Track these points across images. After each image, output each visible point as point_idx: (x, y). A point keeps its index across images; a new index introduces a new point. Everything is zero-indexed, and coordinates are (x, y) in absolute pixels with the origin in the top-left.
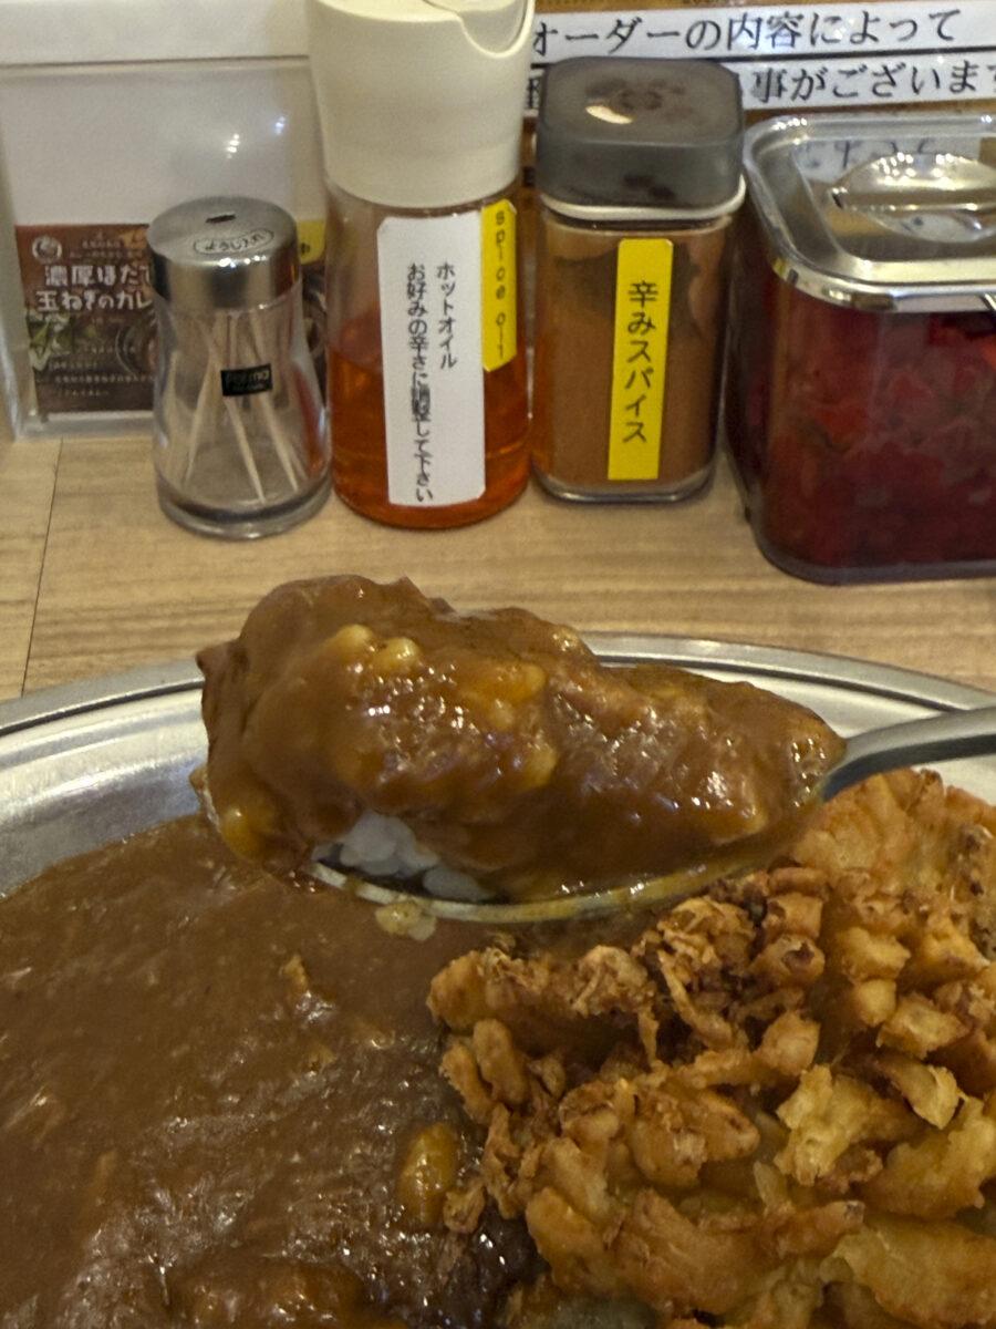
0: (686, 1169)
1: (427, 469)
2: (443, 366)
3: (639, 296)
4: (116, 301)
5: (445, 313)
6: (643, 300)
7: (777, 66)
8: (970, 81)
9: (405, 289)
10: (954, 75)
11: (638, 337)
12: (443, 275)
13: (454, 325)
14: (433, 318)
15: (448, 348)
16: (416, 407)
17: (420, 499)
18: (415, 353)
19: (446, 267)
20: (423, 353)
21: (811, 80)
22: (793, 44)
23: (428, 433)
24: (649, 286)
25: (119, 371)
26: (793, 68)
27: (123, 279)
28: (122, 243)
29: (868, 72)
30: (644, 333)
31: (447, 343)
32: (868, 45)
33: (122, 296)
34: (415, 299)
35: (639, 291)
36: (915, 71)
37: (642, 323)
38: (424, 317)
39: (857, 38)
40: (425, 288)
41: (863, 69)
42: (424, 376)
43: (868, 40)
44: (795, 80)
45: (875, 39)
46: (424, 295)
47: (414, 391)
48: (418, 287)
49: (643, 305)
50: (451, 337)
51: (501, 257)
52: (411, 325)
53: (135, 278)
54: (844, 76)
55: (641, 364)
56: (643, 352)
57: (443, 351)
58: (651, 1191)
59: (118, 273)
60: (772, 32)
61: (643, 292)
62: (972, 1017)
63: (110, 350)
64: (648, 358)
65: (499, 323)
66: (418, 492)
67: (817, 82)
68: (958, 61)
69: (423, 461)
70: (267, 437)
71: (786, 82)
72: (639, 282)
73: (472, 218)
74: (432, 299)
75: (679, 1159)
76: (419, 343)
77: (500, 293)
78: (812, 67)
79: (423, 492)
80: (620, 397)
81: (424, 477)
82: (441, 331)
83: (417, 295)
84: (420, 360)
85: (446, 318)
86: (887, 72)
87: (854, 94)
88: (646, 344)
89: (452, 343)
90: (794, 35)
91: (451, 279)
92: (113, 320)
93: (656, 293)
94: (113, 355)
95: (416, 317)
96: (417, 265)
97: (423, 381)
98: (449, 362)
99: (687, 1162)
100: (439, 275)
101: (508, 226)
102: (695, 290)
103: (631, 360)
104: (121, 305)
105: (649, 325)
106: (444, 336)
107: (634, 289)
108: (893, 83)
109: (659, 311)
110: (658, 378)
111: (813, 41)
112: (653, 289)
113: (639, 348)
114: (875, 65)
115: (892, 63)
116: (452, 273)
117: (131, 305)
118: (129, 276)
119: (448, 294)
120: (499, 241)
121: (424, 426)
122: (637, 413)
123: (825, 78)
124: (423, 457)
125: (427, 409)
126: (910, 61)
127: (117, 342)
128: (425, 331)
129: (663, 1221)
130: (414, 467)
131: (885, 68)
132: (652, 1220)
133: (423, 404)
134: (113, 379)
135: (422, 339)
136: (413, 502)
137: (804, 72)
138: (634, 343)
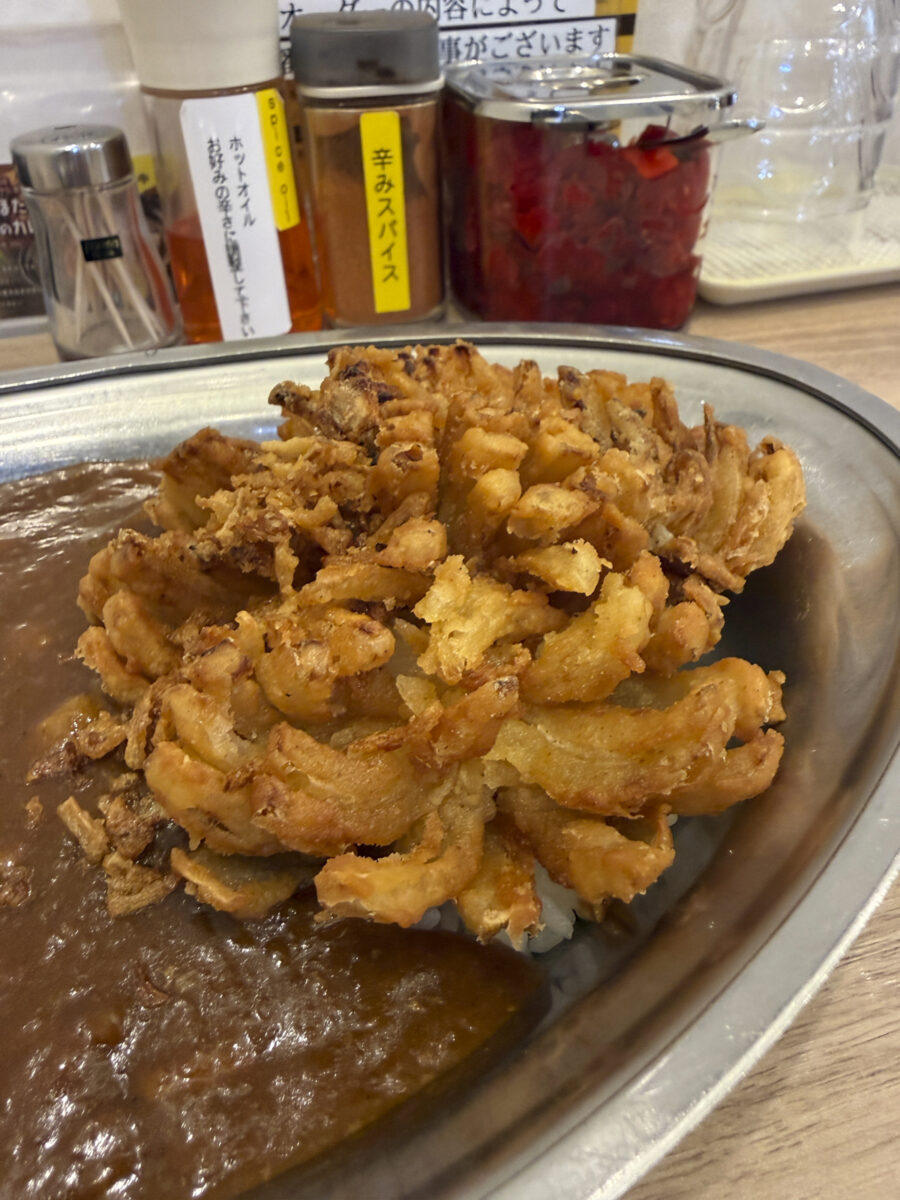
0: (314, 685)
1: (247, 310)
2: (245, 224)
3: (379, 161)
4: (13, 229)
5: (241, 179)
6: (383, 164)
7: (454, 34)
8: (578, 43)
9: (207, 161)
10: (569, 40)
11: (382, 195)
12: (234, 147)
13: (248, 189)
14: (232, 183)
15: (247, 209)
16: (231, 261)
17: (246, 334)
18: (222, 215)
19: (236, 140)
20: (229, 214)
21: (477, 45)
22: (462, 17)
23: (242, 281)
24: (387, 151)
25: (26, 285)
26: (465, 36)
27: (15, 210)
28: (8, 180)
29: (514, 37)
30: (387, 191)
31: (245, 205)
32: (511, 18)
33: (16, 224)
34: (216, 168)
35: (379, 158)
36: (543, 37)
37: (384, 183)
38: (225, 184)
39: (504, 12)
40: (222, 159)
41: (510, 35)
42: (233, 233)
43: (511, 13)
44: (467, 45)
45: (515, 12)
46: (223, 164)
47: (227, 247)
48: (217, 158)
49: (383, 168)
50: (248, 200)
51: (277, 136)
52: (217, 190)
53: (24, 208)
54: (497, 41)
55: (387, 218)
56: (388, 208)
57: (244, 212)
58: (284, 724)
59: (10, 204)
60: (447, 8)
61: (382, 157)
62: (600, 492)
63: (16, 268)
64: (392, 212)
65: (284, 193)
66: (243, 330)
67: (481, 47)
68: (569, 27)
69: (243, 305)
70: (131, 308)
71: (462, 47)
72: (378, 149)
73: (249, 98)
74: (229, 167)
75: (303, 674)
76: (225, 206)
77: (280, 167)
78: (477, 34)
79: (247, 328)
80: (377, 246)
81: (245, 317)
82: (240, 194)
83: (218, 165)
84: (228, 220)
85: (242, 184)
86: (526, 38)
87: (506, 56)
88: (389, 200)
89: (250, 204)
90: (463, 10)
91: (240, 151)
92: (15, 244)
93: (390, 157)
94: (19, 272)
95: (219, 185)
96: (214, 139)
97: (234, 238)
98: (249, 221)
99: (313, 676)
100: (231, 147)
101: (279, 110)
102: (419, 154)
103: (381, 214)
104: (17, 231)
105: (390, 185)
106: (243, 200)
107: (375, 155)
108: (530, 46)
109: (395, 171)
110: (401, 227)
111: (475, 14)
112: (389, 154)
113: (385, 204)
114: (517, 32)
115: (528, 30)
116: (242, 145)
117: (25, 231)
118: (19, 208)
119: (241, 163)
120: (274, 123)
121: (240, 275)
122: (390, 258)
123: (486, 42)
124: (242, 300)
125: (239, 259)
126: (540, 29)
127: (20, 260)
128: (227, 196)
129: (298, 754)
130: (237, 309)
131: (524, 34)
132: (289, 755)
133: (235, 257)
134: (22, 291)
135: (227, 202)
136: (239, 337)
137: (472, 39)
138: (382, 200)
